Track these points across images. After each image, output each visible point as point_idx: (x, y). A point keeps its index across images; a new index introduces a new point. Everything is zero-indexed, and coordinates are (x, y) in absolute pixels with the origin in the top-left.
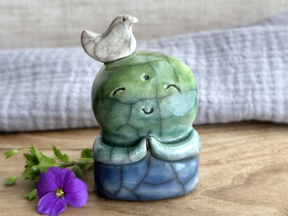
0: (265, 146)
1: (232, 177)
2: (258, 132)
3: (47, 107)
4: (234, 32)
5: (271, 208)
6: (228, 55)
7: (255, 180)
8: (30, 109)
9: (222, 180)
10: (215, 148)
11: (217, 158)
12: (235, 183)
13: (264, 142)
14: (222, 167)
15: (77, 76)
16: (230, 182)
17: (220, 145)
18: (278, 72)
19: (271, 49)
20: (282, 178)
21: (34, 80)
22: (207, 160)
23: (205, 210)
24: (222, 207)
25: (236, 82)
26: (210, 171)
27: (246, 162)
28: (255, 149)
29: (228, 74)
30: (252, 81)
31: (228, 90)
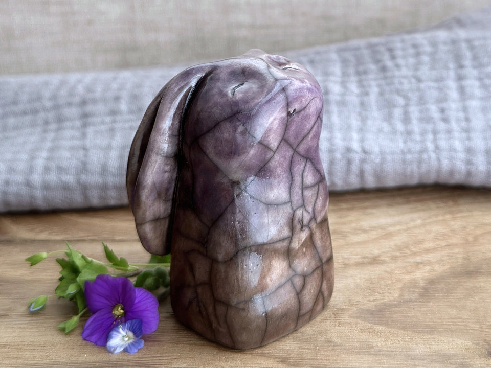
0: (453, 231)
1: (400, 285)
2: (442, 205)
3: (104, 171)
4: (403, 41)
5: (461, 339)
6: (393, 77)
7: (436, 291)
8: (77, 174)
10: (374, 234)
11: (376, 252)
12: (404, 296)
13: (453, 223)
14: (383, 267)
16: (396, 294)
17: (382, 229)
18: (474, 104)
19: (461, 67)
20: (479, 286)
21: (85, 125)
22: (359, 256)
23: (356, 344)
24: (383, 339)
25: (406, 119)
26: (366, 274)
27: (423, 258)
28: (438, 235)
29: (395, 106)
30: (433, 118)
31: (394, 132)
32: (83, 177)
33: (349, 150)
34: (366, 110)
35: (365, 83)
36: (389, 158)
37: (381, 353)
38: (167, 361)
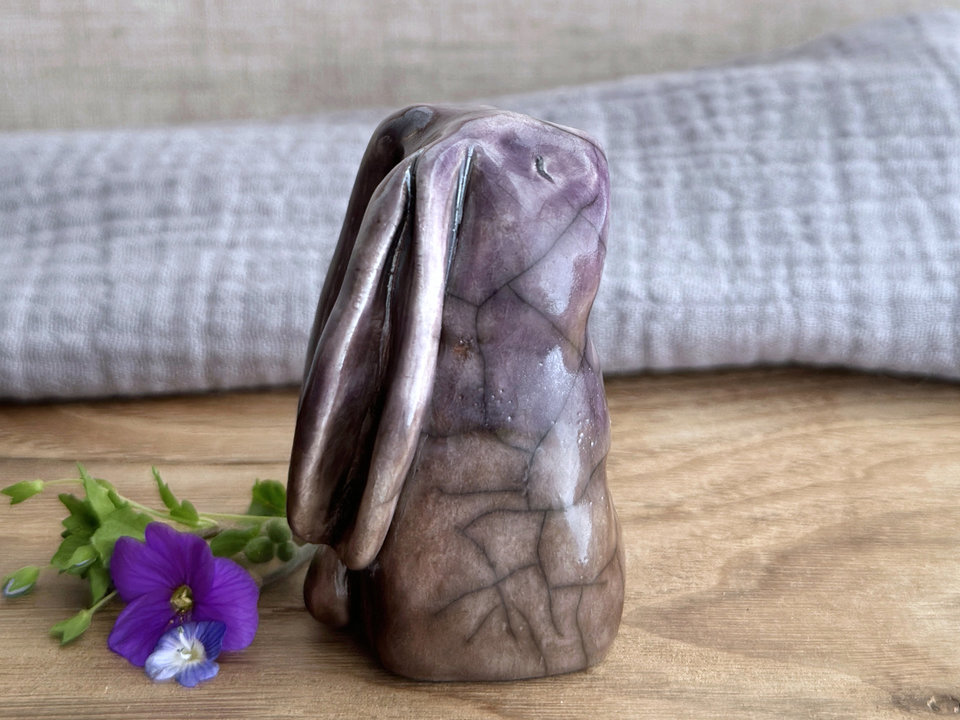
0: (825, 457)
1: (720, 562)
2: (803, 405)
3: (144, 325)
4: (729, 81)
5: (840, 672)
6: (710, 151)
7: (791, 575)
8: (92, 330)
9: (689, 574)
10: (669, 461)
11: (674, 496)
12: (728, 584)
13: (823, 441)
14: (687, 526)
15: (238, 226)
16: (712, 580)
17: (684, 451)
18: (868, 208)
19: (844, 134)
20: (875, 567)
21: (107, 235)
22: (642, 504)
23: (634, 677)
24: (687, 669)
25: (735, 236)
26: (652, 540)
27: (766, 510)
28: (794, 465)
29: (712, 209)
30: (786, 234)
31: (711, 260)
32: (103, 336)
33: (621, 294)
34: (655, 216)
35: (655, 163)
36: (700, 311)
37: (684, 695)
38: (264, 702)
